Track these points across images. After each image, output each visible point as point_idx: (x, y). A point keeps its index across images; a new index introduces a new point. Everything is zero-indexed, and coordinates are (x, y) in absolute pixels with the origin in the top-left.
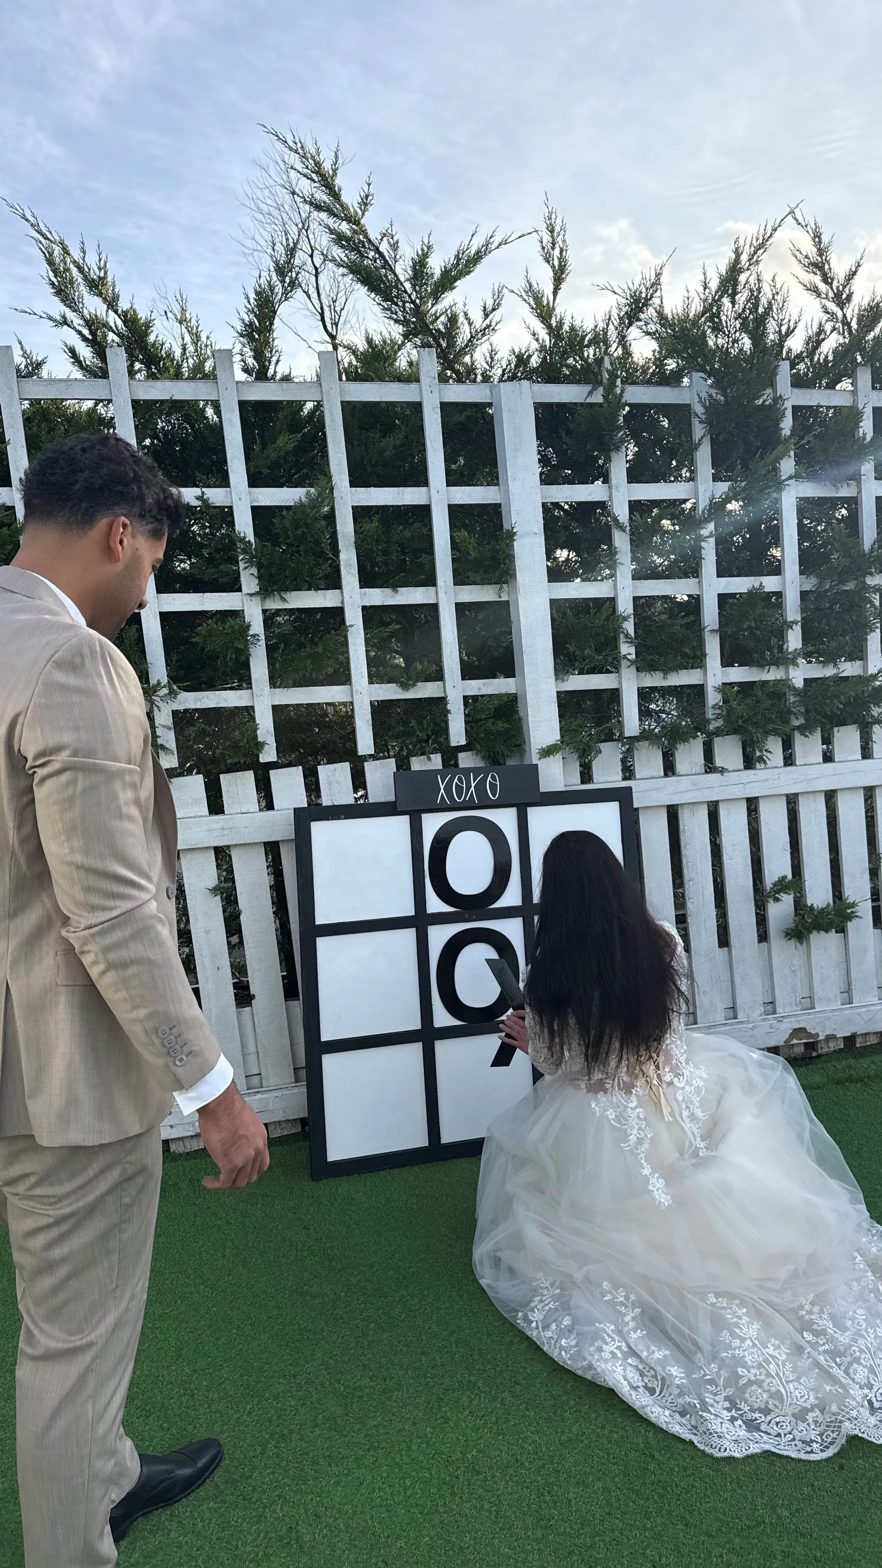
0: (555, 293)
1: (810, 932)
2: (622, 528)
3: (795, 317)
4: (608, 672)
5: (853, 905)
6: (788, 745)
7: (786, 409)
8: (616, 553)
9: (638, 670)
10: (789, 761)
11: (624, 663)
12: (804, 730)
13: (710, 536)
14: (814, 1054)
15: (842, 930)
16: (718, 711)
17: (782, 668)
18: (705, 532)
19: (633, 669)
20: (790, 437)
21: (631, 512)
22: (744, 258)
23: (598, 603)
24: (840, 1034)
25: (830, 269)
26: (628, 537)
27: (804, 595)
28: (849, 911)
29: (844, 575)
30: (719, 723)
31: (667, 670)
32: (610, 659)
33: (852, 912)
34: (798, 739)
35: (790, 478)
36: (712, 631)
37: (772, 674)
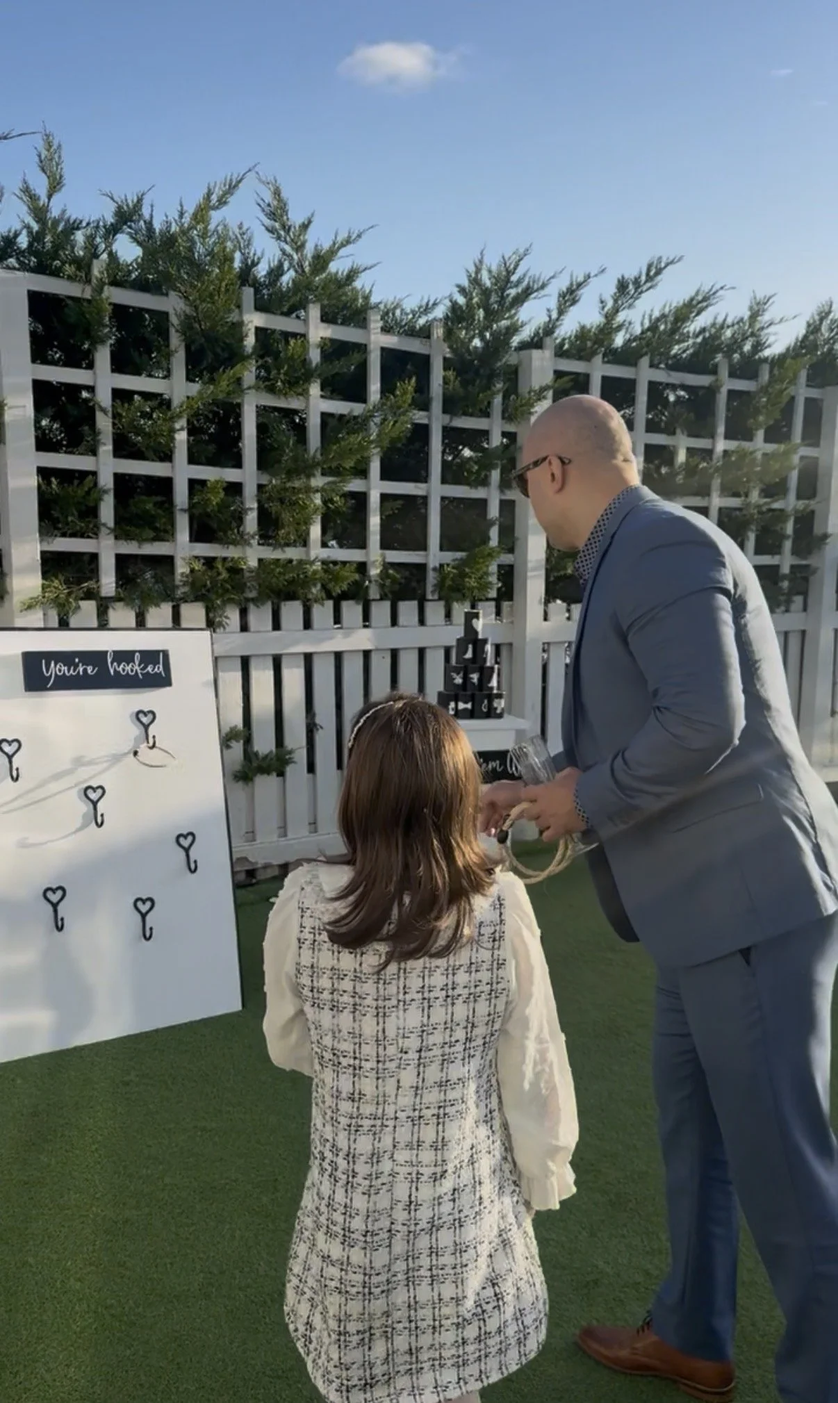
0: (50, 197)
1: (255, 775)
2: (104, 411)
3: (259, 254)
4: (89, 537)
5: (290, 752)
6: (244, 613)
7: (249, 330)
8: (99, 433)
9: (116, 538)
10: (244, 628)
11: (103, 530)
12: (256, 601)
13: (182, 429)
14: (254, 881)
15: (281, 774)
16: (185, 579)
17: (239, 547)
18: (177, 426)
19: (112, 537)
20: (252, 354)
21: (114, 399)
22: (214, 198)
23: (83, 475)
24: (276, 862)
25: (288, 219)
26: (111, 420)
27: (260, 487)
28: (287, 757)
29: (291, 473)
30: (186, 589)
31: (142, 540)
32: (91, 526)
33: (290, 758)
34: (252, 608)
35: (249, 388)
36: (183, 510)
37: (232, 552)
